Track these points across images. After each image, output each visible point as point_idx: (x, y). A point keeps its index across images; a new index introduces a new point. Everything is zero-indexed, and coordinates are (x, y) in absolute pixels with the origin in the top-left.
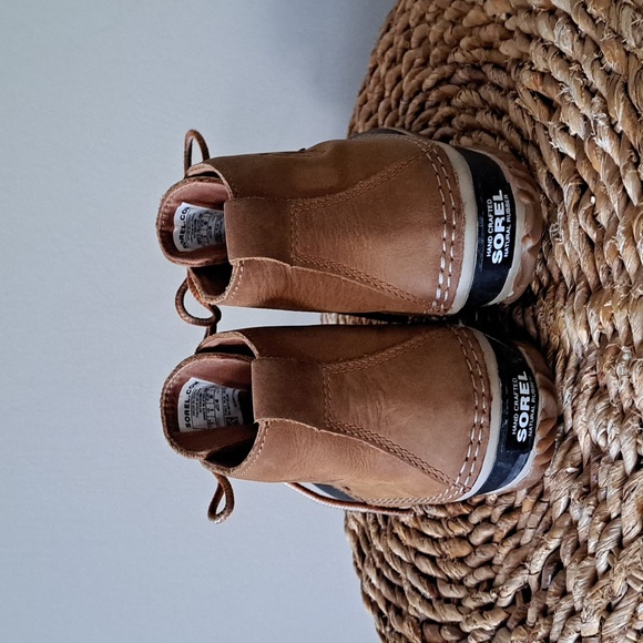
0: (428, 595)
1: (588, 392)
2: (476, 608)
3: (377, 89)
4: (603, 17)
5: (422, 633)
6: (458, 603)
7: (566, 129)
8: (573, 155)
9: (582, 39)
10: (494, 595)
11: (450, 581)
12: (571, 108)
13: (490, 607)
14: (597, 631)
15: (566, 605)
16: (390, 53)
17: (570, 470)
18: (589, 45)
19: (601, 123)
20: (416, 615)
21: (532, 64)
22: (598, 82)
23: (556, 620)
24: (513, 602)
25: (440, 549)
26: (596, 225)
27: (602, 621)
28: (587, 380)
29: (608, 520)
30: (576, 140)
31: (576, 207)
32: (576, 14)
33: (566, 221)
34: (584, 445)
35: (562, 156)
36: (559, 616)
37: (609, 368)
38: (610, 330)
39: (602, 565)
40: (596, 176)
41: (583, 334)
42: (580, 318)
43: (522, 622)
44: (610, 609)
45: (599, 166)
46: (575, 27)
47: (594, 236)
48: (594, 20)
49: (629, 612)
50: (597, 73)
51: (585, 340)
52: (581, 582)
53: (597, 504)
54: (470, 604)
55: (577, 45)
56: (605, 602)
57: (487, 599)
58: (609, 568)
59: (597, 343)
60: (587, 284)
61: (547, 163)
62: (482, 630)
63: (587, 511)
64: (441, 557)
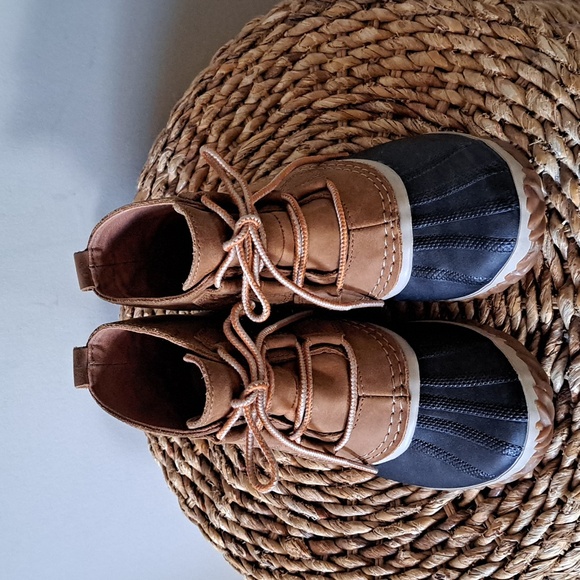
0: (316, 517)
3: (236, 95)
5: (310, 549)
6: (360, 520)
10: (418, 508)
11: (344, 503)
12: (548, 156)
13: (415, 518)
16: (260, 67)
18: (566, 114)
20: (301, 535)
21: (491, 115)
25: (328, 479)
30: (545, 178)
32: (555, 89)
40: (571, 206)
41: (547, 316)
43: (466, 523)
48: (573, 97)
57: (409, 511)
60: (553, 281)
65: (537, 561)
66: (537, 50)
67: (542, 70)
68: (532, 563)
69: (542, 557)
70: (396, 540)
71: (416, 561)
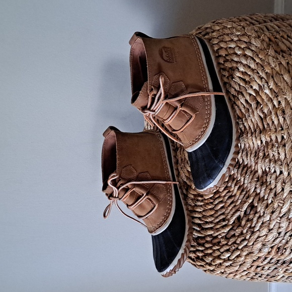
0: (198, 229)
1: (261, 157)
2: (220, 227)
4: (264, 58)
6: (211, 228)
7: (252, 87)
8: (254, 95)
9: (257, 64)
10: (227, 222)
11: (207, 223)
12: (255, 82)
13: (226, 226)
14: (268, 219)
15: (257, 215)
17: (255, 180)
18: (259, 65)
19: (266, 86)
21: (239, 69)
22: (263, 75)
23: (254, 220)
24: (234, 222)
25: (202, 214)
26: (263, 113)
27: (271, 216)
28: (261, 154)
29: (271, 189)
30: (255, 90)
31: (256, 108)
32: (255, 57)
33: (253, 112)
34: (260, 172)
35: (250, 95)
36: (255, 219)
37: (270, 149)
38: (270, 140)
39: (270, 202)
40: (263, 100)
41: (259, 142)
42: (258, 138)
43: (240, 226)
44: (273, 212)
45: (264, 97)
46: (255, 61)
47: (262, 116)
48: (261, 59)
49: (279, 212)
50: (264, 73)
51: (259, 144)
52: (263, 207)
53: (267, 186)
54: (218, 227)
55: (256, 65)
56: (272, 210)
57: (224, 223)
58: (272, 201)
59: (264, 144)
60: (260, 129)
61: (245, 96)
62: (224, 233)
63: (263, 189)
64: (203, 217)
65: (259, 237)
66: (251, 43)
67: (252, 51)
68: (257, 238)
69: (260, 236)
70: (220, 235)
71: (226, 242)
